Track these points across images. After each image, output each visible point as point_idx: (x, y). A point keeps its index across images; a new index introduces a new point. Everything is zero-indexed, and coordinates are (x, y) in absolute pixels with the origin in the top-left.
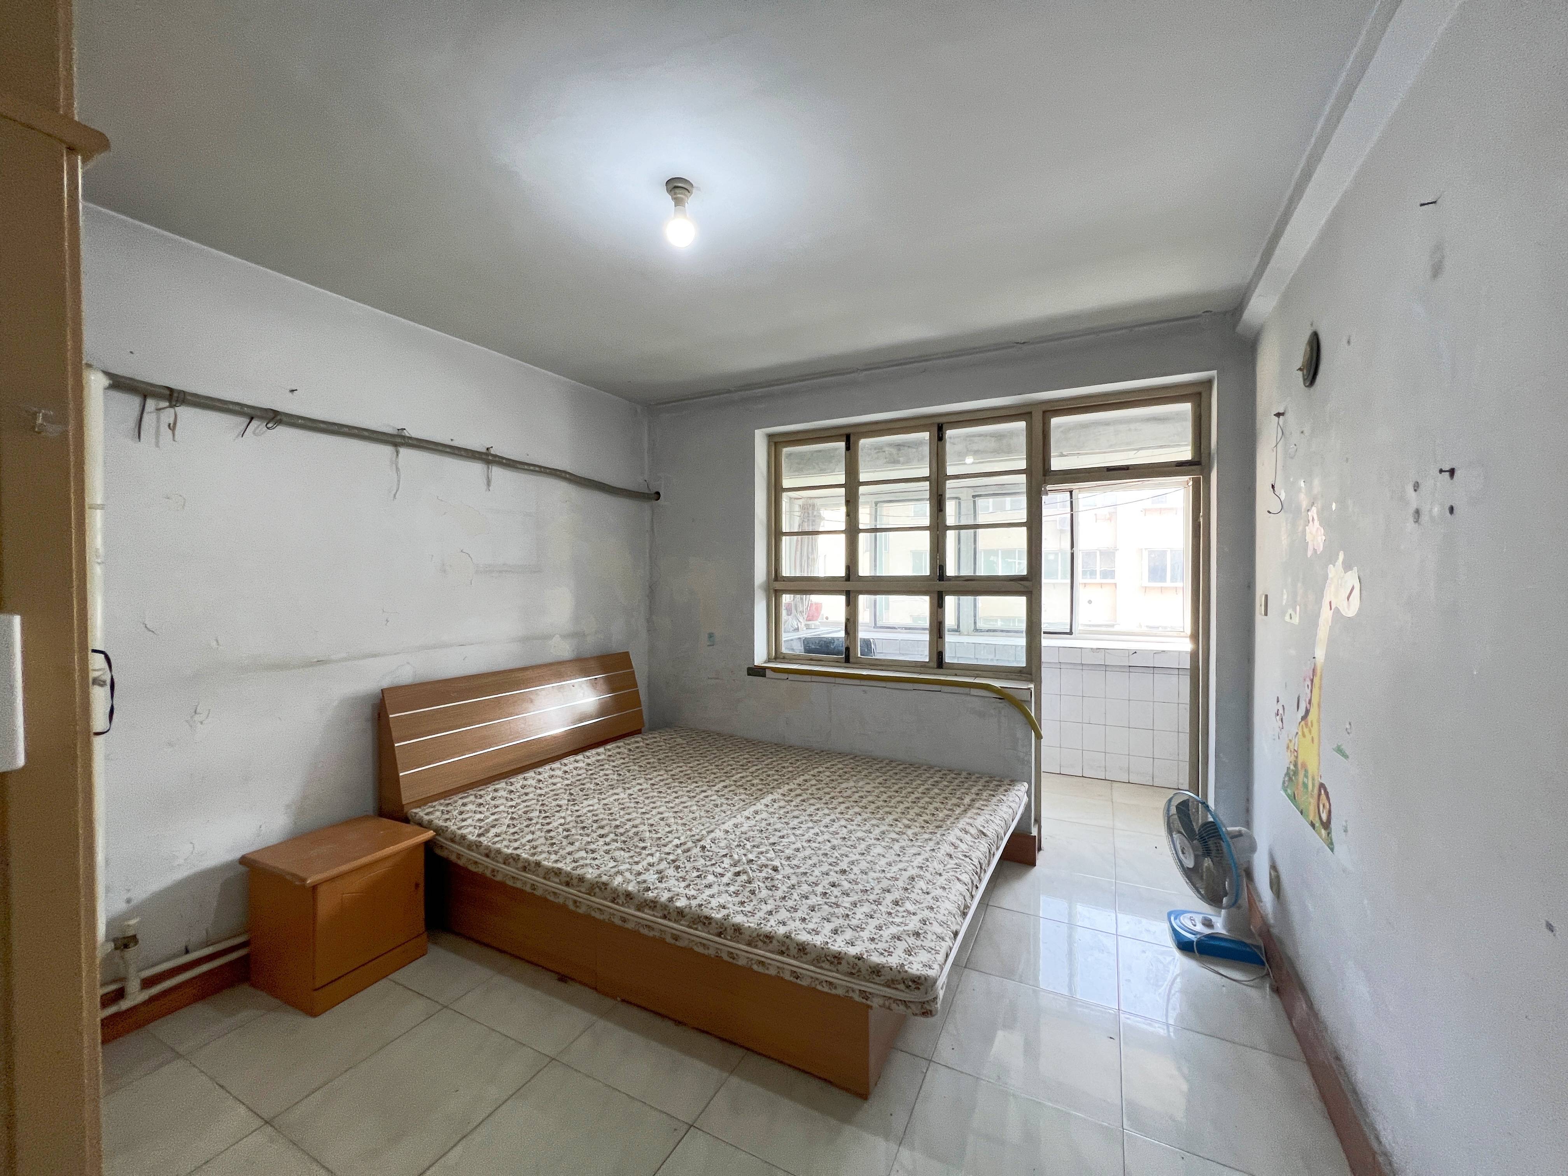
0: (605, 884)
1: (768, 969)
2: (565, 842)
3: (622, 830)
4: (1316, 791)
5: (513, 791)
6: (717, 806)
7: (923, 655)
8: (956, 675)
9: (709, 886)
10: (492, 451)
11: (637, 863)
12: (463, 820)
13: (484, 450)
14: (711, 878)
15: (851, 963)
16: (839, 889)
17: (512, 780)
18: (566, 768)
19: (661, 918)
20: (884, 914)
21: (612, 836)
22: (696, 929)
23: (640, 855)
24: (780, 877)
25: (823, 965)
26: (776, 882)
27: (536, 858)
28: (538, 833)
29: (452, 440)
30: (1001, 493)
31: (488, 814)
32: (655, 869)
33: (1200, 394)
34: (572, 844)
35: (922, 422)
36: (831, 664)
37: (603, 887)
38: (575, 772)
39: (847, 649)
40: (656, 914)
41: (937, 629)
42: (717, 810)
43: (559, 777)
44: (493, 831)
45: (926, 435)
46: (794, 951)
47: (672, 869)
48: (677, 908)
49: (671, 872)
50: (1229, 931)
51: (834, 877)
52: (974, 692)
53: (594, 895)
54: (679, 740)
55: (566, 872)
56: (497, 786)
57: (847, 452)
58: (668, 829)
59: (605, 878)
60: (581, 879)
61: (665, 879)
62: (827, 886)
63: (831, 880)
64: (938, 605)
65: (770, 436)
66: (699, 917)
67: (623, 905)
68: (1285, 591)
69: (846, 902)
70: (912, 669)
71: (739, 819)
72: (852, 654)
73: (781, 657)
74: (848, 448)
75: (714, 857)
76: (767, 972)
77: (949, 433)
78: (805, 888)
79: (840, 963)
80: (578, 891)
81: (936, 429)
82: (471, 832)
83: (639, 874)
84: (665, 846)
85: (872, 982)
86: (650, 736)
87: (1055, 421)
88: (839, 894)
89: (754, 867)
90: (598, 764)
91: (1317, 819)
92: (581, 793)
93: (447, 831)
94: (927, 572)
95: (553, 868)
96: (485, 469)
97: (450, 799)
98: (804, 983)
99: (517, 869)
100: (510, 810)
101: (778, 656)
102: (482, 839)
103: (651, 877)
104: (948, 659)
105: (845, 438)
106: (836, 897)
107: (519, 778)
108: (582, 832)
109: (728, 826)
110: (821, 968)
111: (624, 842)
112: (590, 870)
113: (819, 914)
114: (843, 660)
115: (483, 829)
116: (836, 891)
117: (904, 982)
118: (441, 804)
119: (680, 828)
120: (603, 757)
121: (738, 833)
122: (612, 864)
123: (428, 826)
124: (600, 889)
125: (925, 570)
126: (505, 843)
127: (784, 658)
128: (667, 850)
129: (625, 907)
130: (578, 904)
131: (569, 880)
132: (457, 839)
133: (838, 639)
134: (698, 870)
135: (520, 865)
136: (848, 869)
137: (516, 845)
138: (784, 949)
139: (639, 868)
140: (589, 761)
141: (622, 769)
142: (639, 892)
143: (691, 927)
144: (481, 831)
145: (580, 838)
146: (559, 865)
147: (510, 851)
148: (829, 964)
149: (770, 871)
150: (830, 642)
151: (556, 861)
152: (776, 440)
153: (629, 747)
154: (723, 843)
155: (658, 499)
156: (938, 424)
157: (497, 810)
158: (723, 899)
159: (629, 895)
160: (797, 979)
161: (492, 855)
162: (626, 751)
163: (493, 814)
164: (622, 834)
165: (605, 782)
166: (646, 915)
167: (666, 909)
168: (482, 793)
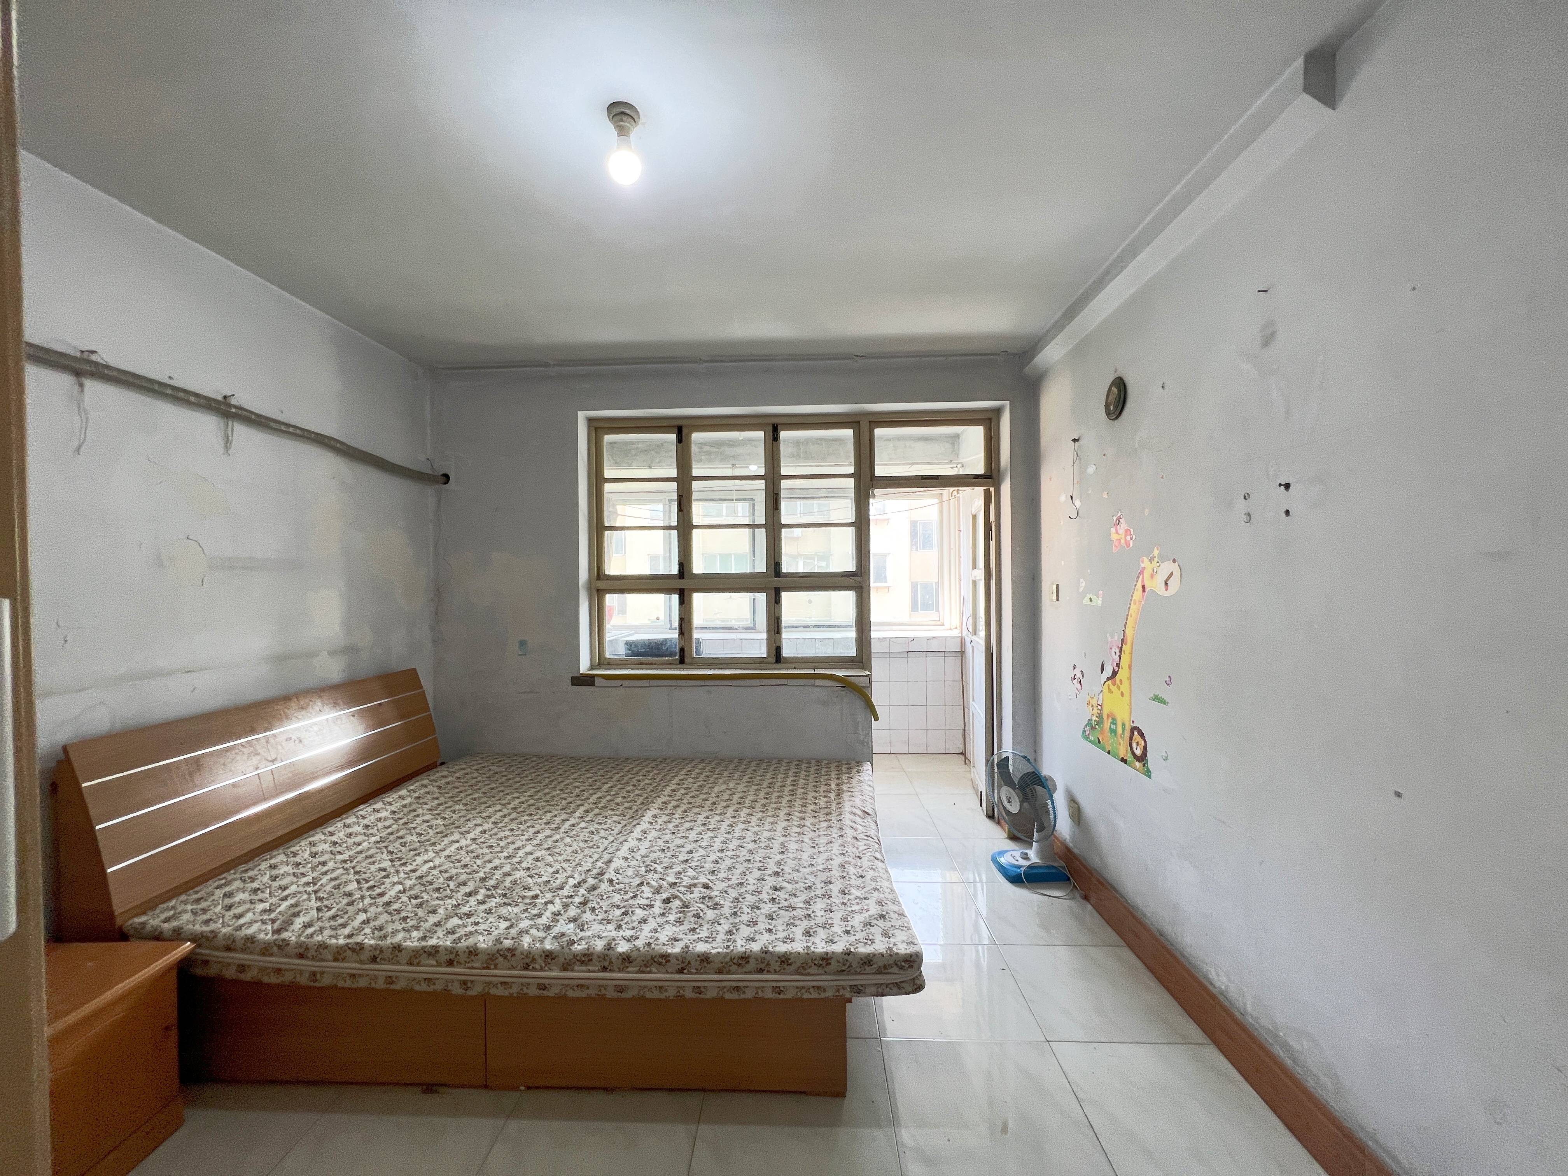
0: (512, 951)
1: (744, 993)
2: (421, 913)
3: (492, 882)
4: (1127, 734)
5: (300, 864)
6: (593, 833)
7: (760, 651)
8: (795, 668)
9: (644, 921)
10: (233, 401)
11: (539, 916)
12: (239, 917)
13: (220, 398)
14: (640, 913)
15: (841, 961)
16: (783, 891)
17: (293, 849)
18: (366, 822)
19: (599, 971)
20: (840, 905)
21: (483, 891)
22: (650, 972)
23: (535, 905)
24: (717, 893)
25: (811, 971)
26: (717, 899)
27: (389, 941)
28: (373, 910)
29: (170, 377)
30: (832, 494)
31: (274, 900)
32: (565, 917)
33: (990, 419)
34: (434, 912)
35: (760, 421)
36: (664, 666)
37: (510, 955)
38: (380, 825)
39: (682, 650)
40: (591, 968)
41: (775, 625)
42: (596, 838)
43: (360, 834)
44: (299, 922)
45: (761, 434)
46: (776, 966)
47: (588, 913)
48: (620, 954)
49: (588, 916)
50: (1041, 859)
51: (771, 881)
52: (819, 682)
53: (496, 968)
54: (495, 768)
55: (446, 949)
56: (273, 861)
57: (680, 445)
58: (551, 870)
59: (508, 943)
60: (473, 952)
61: (586, 926)
62: (771, 892)
63: (771, 884)
64: (775, 602)
65: (590, 421)
66: (653, 958)
67: (542, 969)
68: (1082, 580)
69: (798, 902)
70: (752, 666)
71: (632, 843)
72: (686, 655)
73: (606, 662)
74: (680, 440)
75: (627, 888)
76: (743, 996)
77: (783, 435)
78: (750, 899)
79: (829, 964)
80: (469, 968)
81: (771, 428)
82: (260, 931)
83: (548, 928)
84: (562, 888)
85: (863, 974)
86: (457, 767)
87: (878, 432)
88: (787, 896)
89: (682, 889)
90: (406, 810)
91: (1130, 754)
92: (403, 849)
93: (215, 937)
94: (763, 569)
95: (423, 948)
96: (222, 424)
97: (197, 892)
98: (789, 995)
99: (361, 962)
100: (309, 889)
101: (601, 661)
102: (285, 935)
103: (565, 927)
104: (786, 653)
105: (676, 430)
106: (786, 900)
107: (303, 843)
108: (437, 895)
109: (624, 851)
110: (808, 974)
111: (504, 895)
112: (481, 938)
113: (780, 921)
114: (678, 662)
115: (278, 922)
116: (782, 895)
117: (896, 965)
118: (185, 902)
119: (565, 865)
120: (408, 801)
121: (639, 858)
122: (504, 925)
123: (178, 936)
124: (505, 958)
125: (761, 567)
126: (327, 933)
127: (609, 664)
128: (566, 892)
129: (545, 971)
130: (469, 985)
131: (452, 958)
132: (239, 944)
133: (671, 640)
134: (618, 907)
135: (365, 955)
136: (779, 870)
137: (347, 931)
138: (763, 966)
139: (544, 920)
140: (393, 808)
141: (444, 811)
142: (563, 948)
143: (643, 972)
144: (276, 925)
145: (441, 902)
146: (433, 942)
147: (342, 941)
148: (816, 968)
149: (703, 890)
150: (662, 644)
151: (424, 938)
152: (598, 425)
153: (437, 784)
154: (630, 872)
155: (446, 483)
156: (773, 425)
157: (286, 893)
158: (668, 931)
159: (549, 956)
160: (780, 994)
161: (312, 952)
162: (435, 789)
163: (285, 899)
164: (495, 887)
165: (430, 831)
166: (579, 973)
167: (604, 959)
168: (251, 873)
